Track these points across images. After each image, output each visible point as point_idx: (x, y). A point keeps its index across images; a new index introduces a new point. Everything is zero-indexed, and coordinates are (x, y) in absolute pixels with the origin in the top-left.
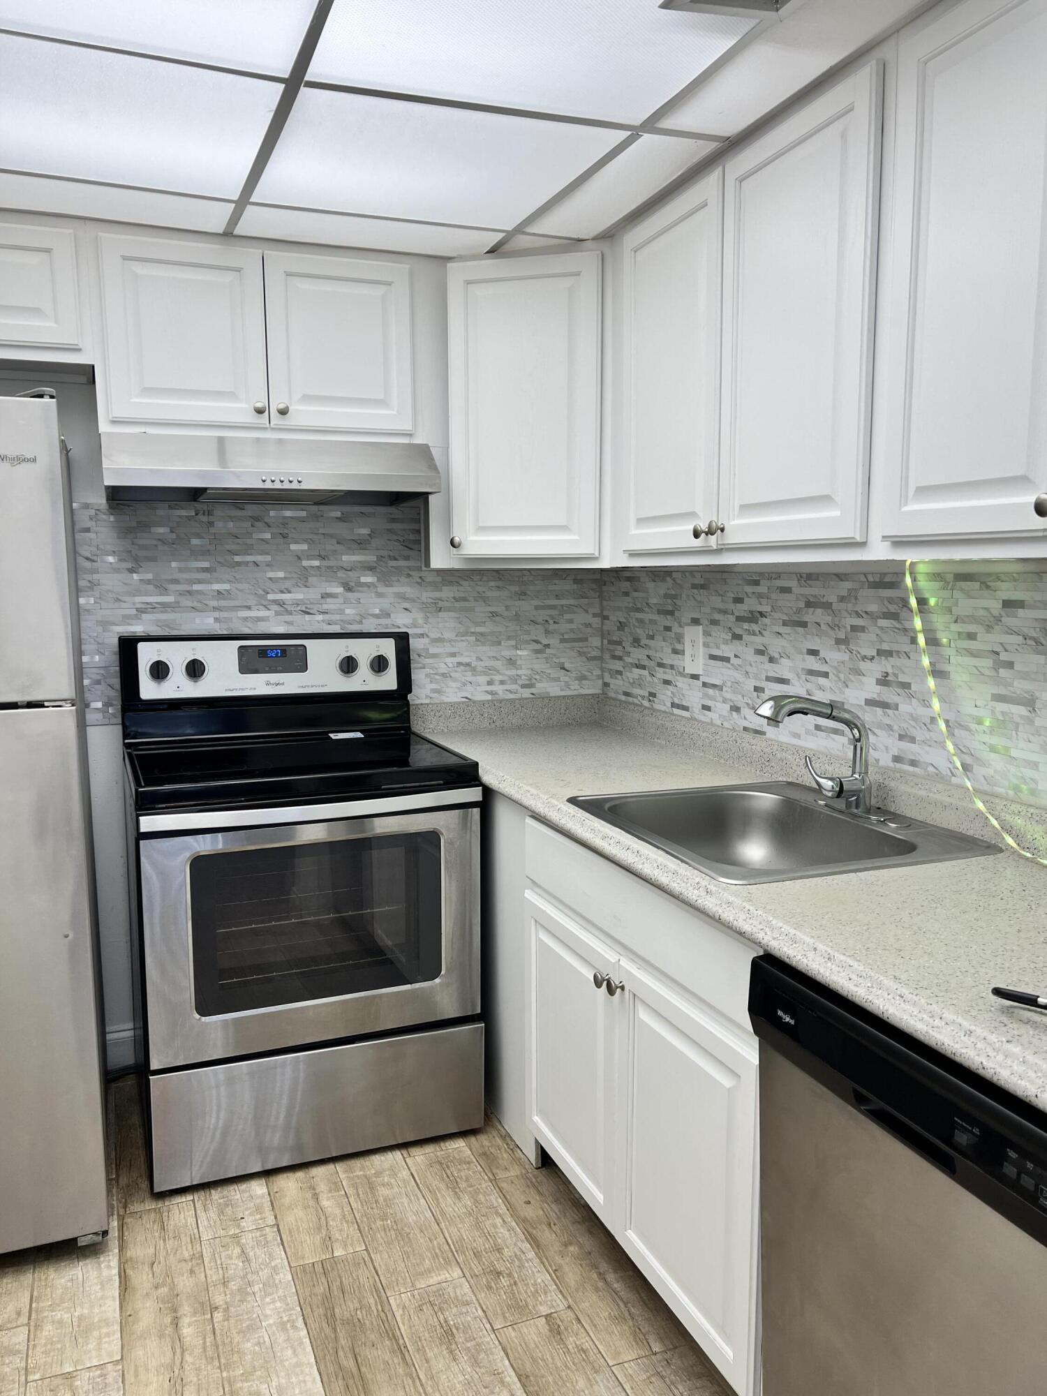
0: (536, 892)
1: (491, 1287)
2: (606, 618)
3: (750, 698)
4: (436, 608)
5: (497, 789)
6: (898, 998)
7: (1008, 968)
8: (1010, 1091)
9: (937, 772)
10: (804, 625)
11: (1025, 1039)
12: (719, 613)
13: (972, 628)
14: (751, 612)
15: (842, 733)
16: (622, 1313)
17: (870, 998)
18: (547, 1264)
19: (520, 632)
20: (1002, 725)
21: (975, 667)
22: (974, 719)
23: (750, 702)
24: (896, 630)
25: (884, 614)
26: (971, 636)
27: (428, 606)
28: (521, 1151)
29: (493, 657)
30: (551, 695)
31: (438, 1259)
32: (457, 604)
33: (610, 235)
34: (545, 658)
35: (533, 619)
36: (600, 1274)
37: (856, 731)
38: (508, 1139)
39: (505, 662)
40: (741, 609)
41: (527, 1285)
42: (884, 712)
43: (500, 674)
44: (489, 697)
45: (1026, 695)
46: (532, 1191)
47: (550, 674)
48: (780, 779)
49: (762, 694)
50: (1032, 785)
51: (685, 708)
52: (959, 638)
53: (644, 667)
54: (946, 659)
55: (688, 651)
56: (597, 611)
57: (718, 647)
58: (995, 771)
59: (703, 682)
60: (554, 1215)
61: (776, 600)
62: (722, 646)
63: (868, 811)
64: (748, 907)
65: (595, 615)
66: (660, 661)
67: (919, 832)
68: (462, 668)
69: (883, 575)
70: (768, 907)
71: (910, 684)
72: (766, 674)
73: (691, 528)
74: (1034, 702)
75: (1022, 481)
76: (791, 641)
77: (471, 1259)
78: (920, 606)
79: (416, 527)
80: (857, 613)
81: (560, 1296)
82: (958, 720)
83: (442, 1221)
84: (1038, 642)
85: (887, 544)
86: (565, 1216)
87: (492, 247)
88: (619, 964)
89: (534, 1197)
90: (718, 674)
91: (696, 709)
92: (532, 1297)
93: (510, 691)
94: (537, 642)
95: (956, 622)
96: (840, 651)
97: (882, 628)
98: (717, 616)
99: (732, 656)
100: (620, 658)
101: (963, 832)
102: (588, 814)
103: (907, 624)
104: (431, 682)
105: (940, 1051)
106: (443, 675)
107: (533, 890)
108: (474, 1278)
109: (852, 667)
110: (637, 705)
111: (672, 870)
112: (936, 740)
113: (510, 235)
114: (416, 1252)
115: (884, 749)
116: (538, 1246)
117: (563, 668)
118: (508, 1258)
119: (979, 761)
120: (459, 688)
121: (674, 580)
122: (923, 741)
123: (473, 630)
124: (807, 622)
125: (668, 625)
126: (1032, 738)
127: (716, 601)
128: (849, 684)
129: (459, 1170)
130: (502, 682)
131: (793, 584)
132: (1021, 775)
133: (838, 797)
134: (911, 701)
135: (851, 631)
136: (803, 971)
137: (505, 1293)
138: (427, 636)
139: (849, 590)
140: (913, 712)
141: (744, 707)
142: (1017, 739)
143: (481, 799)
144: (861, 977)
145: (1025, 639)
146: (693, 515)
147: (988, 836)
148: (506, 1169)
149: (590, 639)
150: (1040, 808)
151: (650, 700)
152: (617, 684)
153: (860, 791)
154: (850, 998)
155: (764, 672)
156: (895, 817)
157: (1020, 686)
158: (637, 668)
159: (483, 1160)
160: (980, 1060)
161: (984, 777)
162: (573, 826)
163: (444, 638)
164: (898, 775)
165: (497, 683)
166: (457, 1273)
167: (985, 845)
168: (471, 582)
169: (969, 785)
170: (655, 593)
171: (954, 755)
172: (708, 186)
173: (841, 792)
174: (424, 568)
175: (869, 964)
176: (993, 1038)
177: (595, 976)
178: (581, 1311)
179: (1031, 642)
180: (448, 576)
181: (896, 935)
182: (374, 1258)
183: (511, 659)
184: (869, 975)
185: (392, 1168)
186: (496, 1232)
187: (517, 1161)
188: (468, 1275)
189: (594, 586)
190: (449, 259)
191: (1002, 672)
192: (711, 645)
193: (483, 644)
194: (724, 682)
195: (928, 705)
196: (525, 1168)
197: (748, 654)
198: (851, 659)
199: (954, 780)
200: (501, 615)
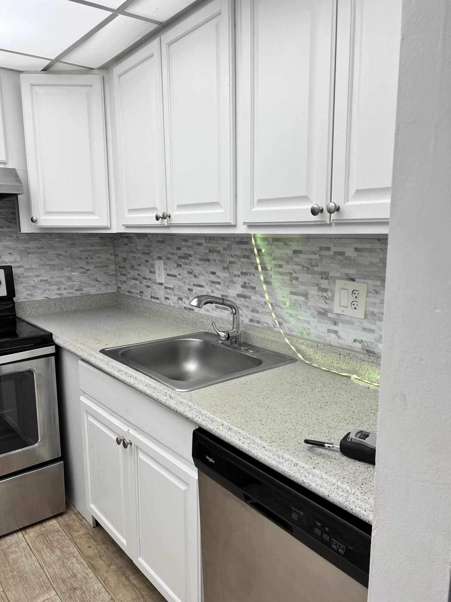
0: (86, 397)
1: (71, 597)
2: (117, 256)
3: (186, 294)
4: (27, 252)
5: (62, 346)
6: (262, 448)
7: (308, 424)
8: (317, 494)
9: (268, 326)
10: (209, 260)
11: (321, 465)
12: (170, 254)
13: (281, 263)
14: (185, 254)
15: (227, 310)
16: (138, 596)
17: (250, 449)
18: (100, 578)
19: (73, 264)
20: (294, 305)
21: (282, 279)
22: (283, 302)
23: (186, 296)
24: (248, 263)
25: (243, 256)
26: (280, 266)
27: (23, 251)
28: (86, 520)
29: (60, 276)
30: (91, 294)
31: (43, 588)
32: (38, 250)
33: (107, 67)
34: (87, 276)
35: (80, 257)
36: (126, 578)
37: (234, 310)
38: (79, 515)
39: (66, 279)
40: (180, 253)
41: (90, 592)
42: (245, 300)
43: (64, 284)
44: (59, 297)
45: (304, 292)
46: (92, 540)
47: (90, 283)
48: (201, 331)
49: (192, 292)
50: (308, 331)
51: (158, 299)
52: (275, 267)
53: (137, 279)
54: (270, 276)
55: (157, 272)
56: (112, 252)
57: (171, 270)
58: (292, 325)
59: (165, 287)
60: (103, 551)
61: (196, 249)
62: (173, 270)
63: (240, 345)
64: (190, 404)
65: (111, 254)
66: (144, 277)
67: (262, 354)
68: (43, 282)
69: (242, 238)
70: (200, 403)
71: (255, 287)
72: (193, 283)
73: (155, 215)
74: (307, 295)
75: (304, 198)
76: (203, 268)
77: (61, 584)
78: (258, 253)
79: (13, 211)
80: (231, 255)
81: (107, 594)
82: (276, 303)
83: (44, 567)
84: (308, 269)
85: (245, 226)
86: (108, 550)
87: (44, 68)
88: (129, 433)
89: (93, 543)
90: (172, 283)
91: (162, 298)
92: (93, 598)
93: (70, 293)
94: (82, 268)
95: (274, 260)
96: (225, 273)
97: (242, 263)
98: (169, 256)
99: (177, 274)
100: (125, 275)
101: (280, 353)
102: (110, 358)
103: (253, 261)
104: (26, 290)
105: (284, 475)
106: (33, 287)
107: (84, 396)
108: (62, 594)
109: (230, 280)
110: (135, 297)
111: (153, 386)
112: (267, 312)
113: (53, 62)
114: (31, 586)
115: (245, 316)
116: (95, 570)
117: (97, 281)
118: (80, 579)
119: (286, 321)
120: (42, 293)
121: (149, 238)
122: (262, 312)
123: (48, 263)
124: (210, 259)
125: (147, 259)
126: (307, 311)
127: (169, 249)
128: (230, 287)
129: (53, 536)
130: (65, 289)
131: (203, 241)
132: (303, 327)
133: (227, 340)
134: (256, 295)
135: (229, 264)
136: (218, 436)
137: (79, 599)
138: (23, 267)
139: (227, 245)
140: (257, 300)
141: (184, 298)
142: (301, 311)
143: (55, 352)
144: (245, 438)
145: (303, 267)
146: (155, 209)
147: (290, 354)
148: (78, 531)
149: (110, 266)
150: (311, 341)
151: (140, 295)
152: (124, 287)
153: (237, 336)
154: (240, 450)
155: (192, 282)
156: (251, 347)
157: (302, 288)
158: (134, 280)
159: (66, 528)
160: (302, 479)
161: (288, 328)
162: (103, 366)
163: (32, 268)
164: (252, 328)
165: (62, 289)
166: (53, 593)
167: (290, 358)
168: (45, 239)
169: (282, 332)
170: (140, 245)
171: (275, 319)
172: (153, 46)
173: (228, 338)
174: (19, 232)
175: (248, 431)
176: (307, 466)
177: (117, 439)
178: (118, 600)
179: (305, 269)
180: (31, 236)
181: (258, 412)
182: (7, 595)
183: (69, 277)
184: (248, 437)
185: (17, 543)
186: (73, 567)
187: (83, 526)
188: (59, 593)
189: (110, 240)
190: (21, 72)
191: (294, 282)
192: (168, 269)
193: (54, 270)
194: (175, 286)
195: (263, 296)
196: (88, 529)
197: (185, 273)
198: (230, 276)
199: (275, 329)
200: (63, 255)
